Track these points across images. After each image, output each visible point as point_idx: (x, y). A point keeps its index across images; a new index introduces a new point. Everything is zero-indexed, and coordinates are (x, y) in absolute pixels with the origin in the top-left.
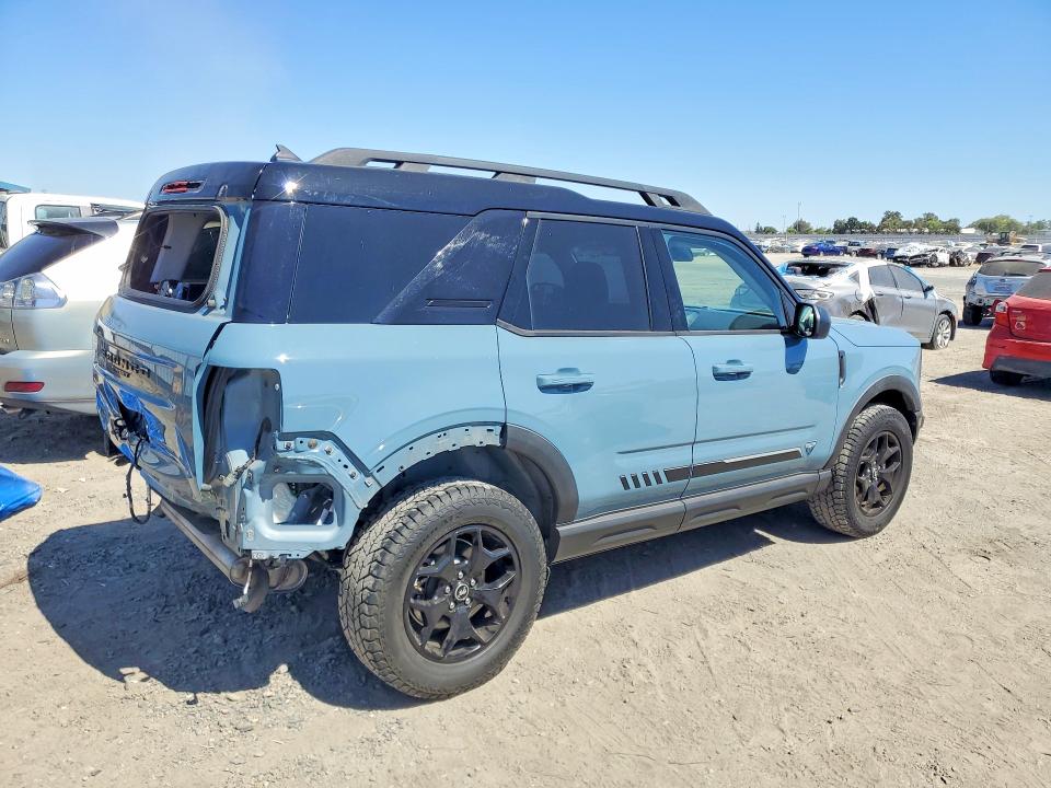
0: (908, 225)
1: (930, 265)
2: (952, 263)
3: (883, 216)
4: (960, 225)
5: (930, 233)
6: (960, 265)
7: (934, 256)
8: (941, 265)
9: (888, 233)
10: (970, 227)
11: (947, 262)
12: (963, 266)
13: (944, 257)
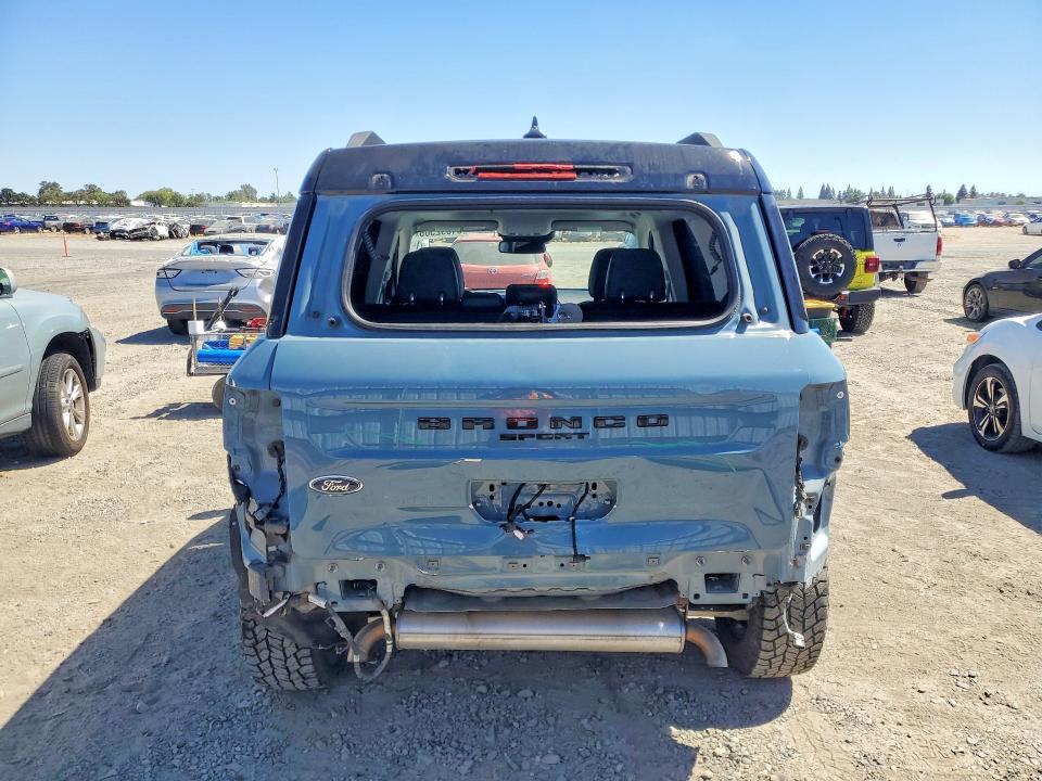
0: (70, 196)
1: (152, 239)
2: (171, 236)
3: (40, 187)
4: (128, 197)
5: (99, 205)
6: (178, 237)
7: (154, 229)
8: (162, 238)
9: (53, 205)
10: (138, 199)
11: (167, 234)
12: (181, 238)
13: (163, 231)
